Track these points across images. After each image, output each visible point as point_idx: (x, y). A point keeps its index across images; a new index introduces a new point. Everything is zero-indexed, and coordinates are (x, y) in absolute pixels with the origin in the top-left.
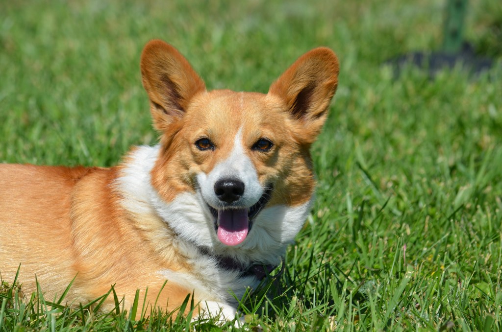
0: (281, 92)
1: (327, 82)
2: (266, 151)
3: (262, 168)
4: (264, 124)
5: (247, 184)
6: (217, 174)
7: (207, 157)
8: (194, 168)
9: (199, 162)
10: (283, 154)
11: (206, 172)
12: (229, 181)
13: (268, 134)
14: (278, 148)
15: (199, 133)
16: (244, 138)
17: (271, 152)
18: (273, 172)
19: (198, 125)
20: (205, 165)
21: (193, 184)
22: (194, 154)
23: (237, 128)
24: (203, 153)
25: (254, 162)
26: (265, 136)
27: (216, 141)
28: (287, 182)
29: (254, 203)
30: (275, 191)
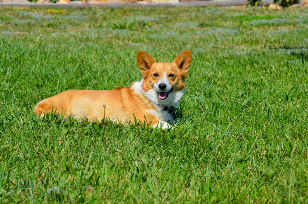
0: (177, 62)
1: (189, 60)
2: (172, 77)
3: (171, 82)
4: (172, 70)
5: (167, 85)
6: (159, 83)
7: (156, 79)
8: (153, 82)
9: (154, 80)
10: (177, 79)
11: (156, 83)
12: (163, 84)
13: (173, 73)
14: (176, 76)
15: (154, 72)
16: (167, 73)
17: (174, 77)
18: (174, 83)
19: (154, 70)
20: (156, 81)
21: (153, 86)
22: (153, 78)
23: (165, 71)
24: (156, 77)
25: (169, 80)
26: (172, 73)
27: (159, 74)
28: (177, 86)
29: (169, 90)
30: (174, 88)
